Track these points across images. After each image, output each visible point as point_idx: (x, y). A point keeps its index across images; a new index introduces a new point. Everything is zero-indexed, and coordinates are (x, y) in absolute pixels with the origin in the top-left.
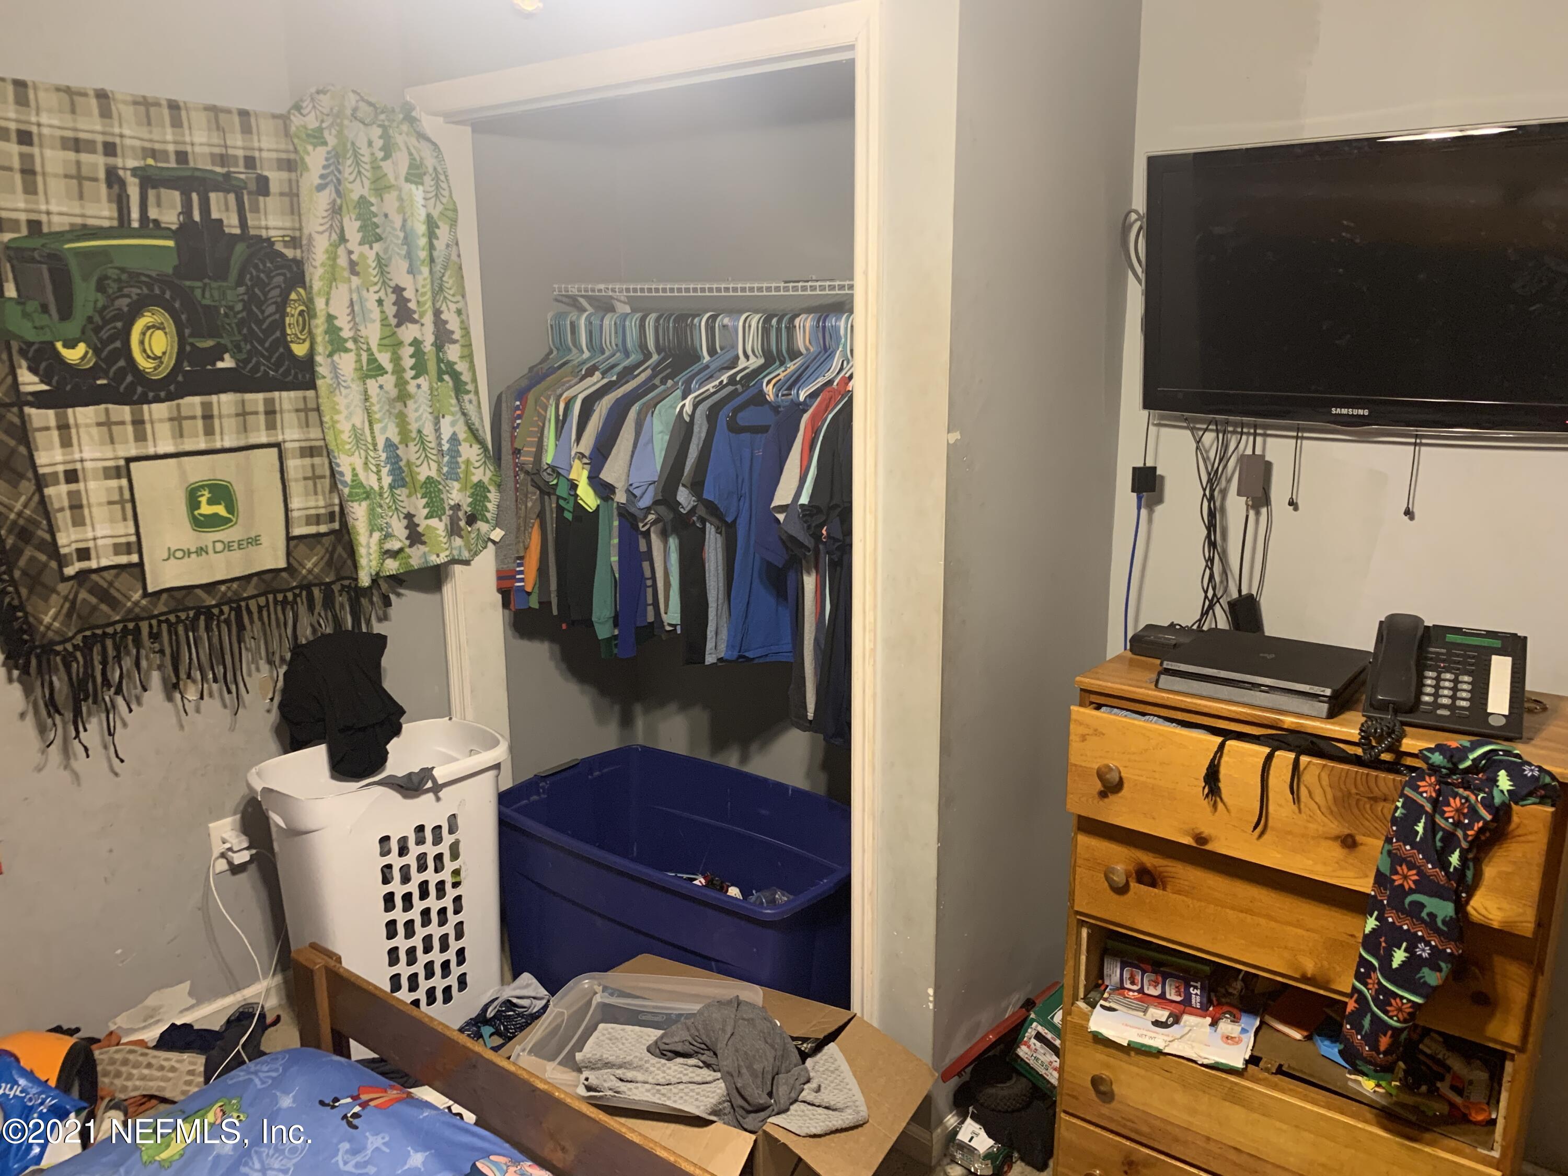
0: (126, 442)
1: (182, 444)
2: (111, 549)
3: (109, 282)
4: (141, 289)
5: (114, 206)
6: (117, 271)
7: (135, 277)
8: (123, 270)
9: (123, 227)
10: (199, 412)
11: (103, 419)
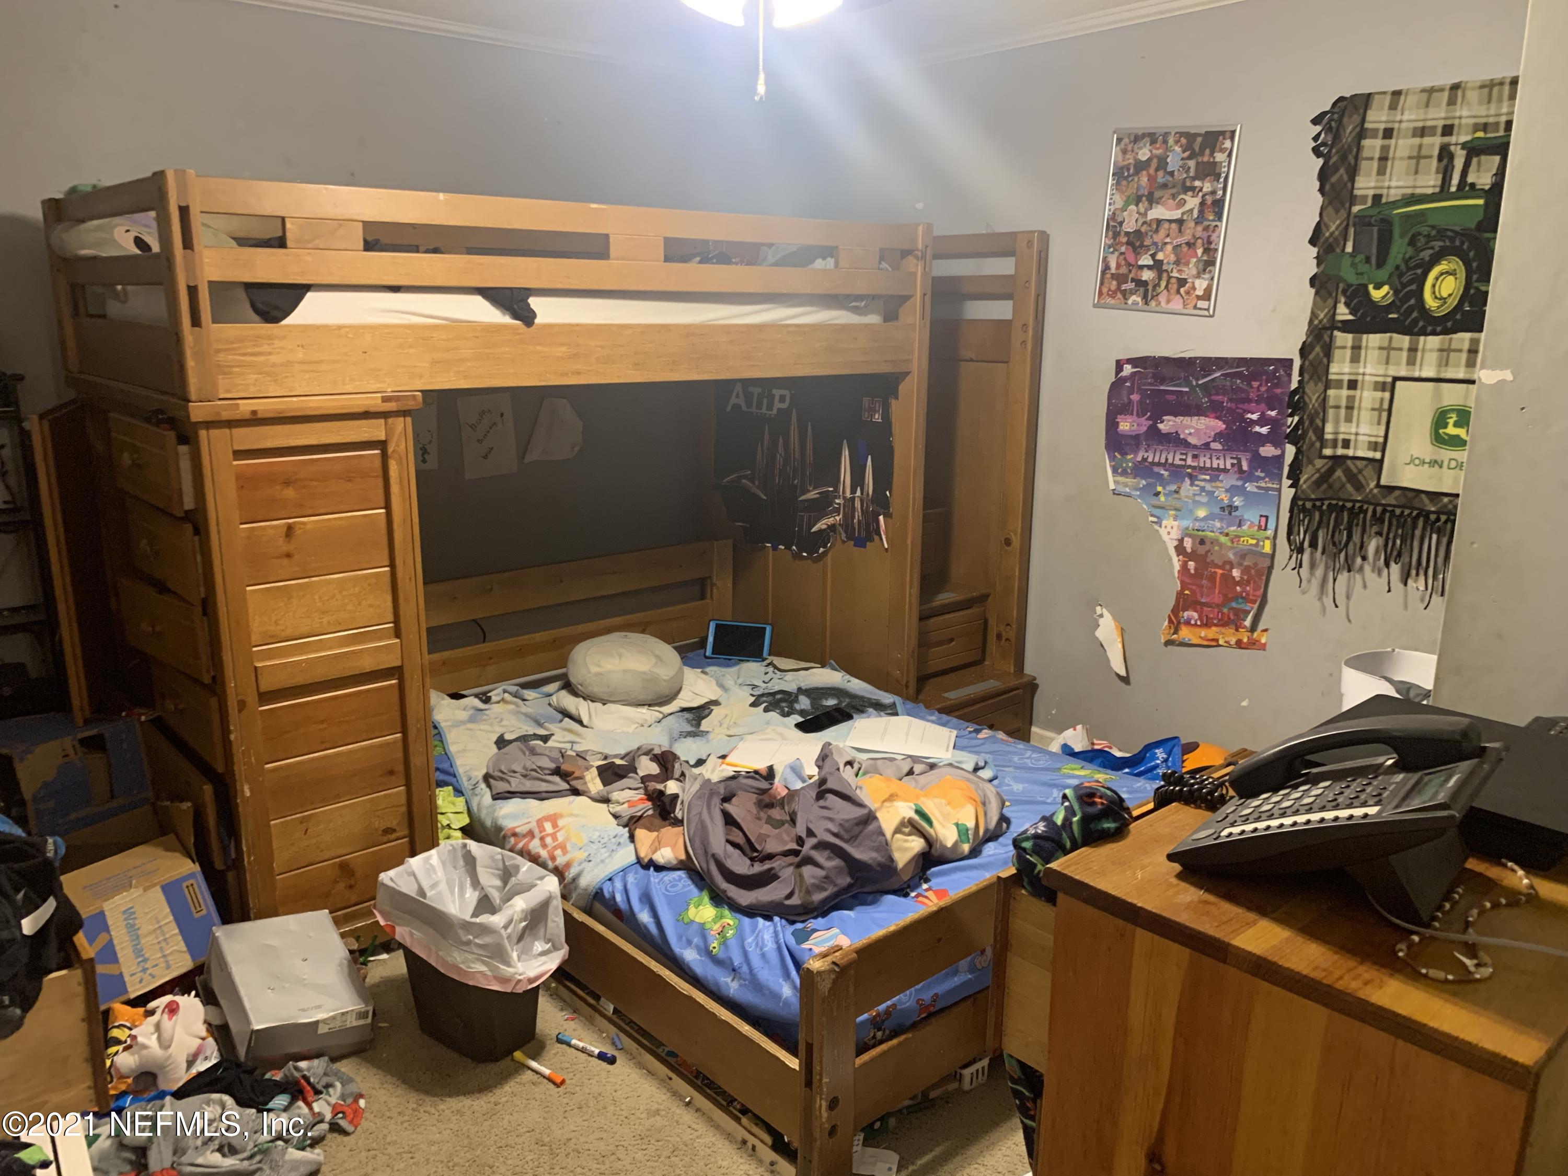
0: (1399, 364)
1: (1446, 372)
2: (1366, 445)
3: (1420, 237)
4: (1444, 241)
5: (1440, 176)
6: (1429, 229)
7: (1441, 233)
8: (1433, 227)
9: (1443, 192)
10: (1466, 346)
11: (1386, 344)
